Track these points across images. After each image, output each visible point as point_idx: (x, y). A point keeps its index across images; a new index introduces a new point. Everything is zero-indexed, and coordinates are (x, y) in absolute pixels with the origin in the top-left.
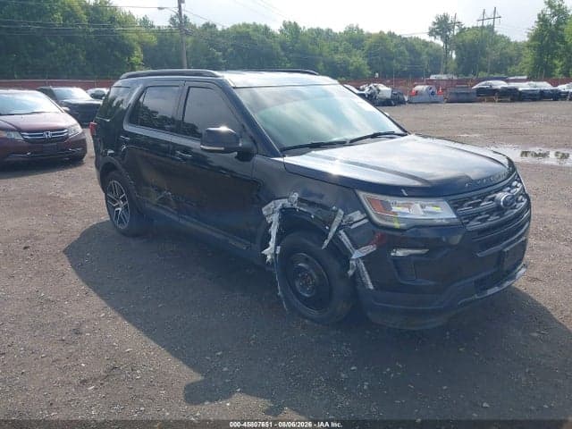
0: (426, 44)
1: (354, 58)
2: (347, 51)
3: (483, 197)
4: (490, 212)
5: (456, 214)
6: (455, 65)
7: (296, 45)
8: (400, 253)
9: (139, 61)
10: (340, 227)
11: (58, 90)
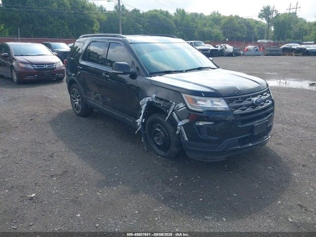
0: (257, 22)
1: (215, 30)
2: (211, 26)
3: (244, 99)
4: (248, 106)
5: (228, 106)
6: (273, 35)
7: (183, 22)
8: (201, 124)
9: (97, 30)
10: (173, 111)
11: (53, 44)
